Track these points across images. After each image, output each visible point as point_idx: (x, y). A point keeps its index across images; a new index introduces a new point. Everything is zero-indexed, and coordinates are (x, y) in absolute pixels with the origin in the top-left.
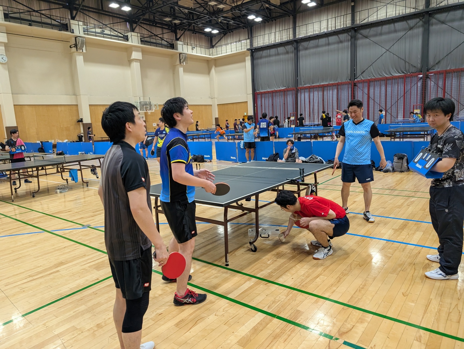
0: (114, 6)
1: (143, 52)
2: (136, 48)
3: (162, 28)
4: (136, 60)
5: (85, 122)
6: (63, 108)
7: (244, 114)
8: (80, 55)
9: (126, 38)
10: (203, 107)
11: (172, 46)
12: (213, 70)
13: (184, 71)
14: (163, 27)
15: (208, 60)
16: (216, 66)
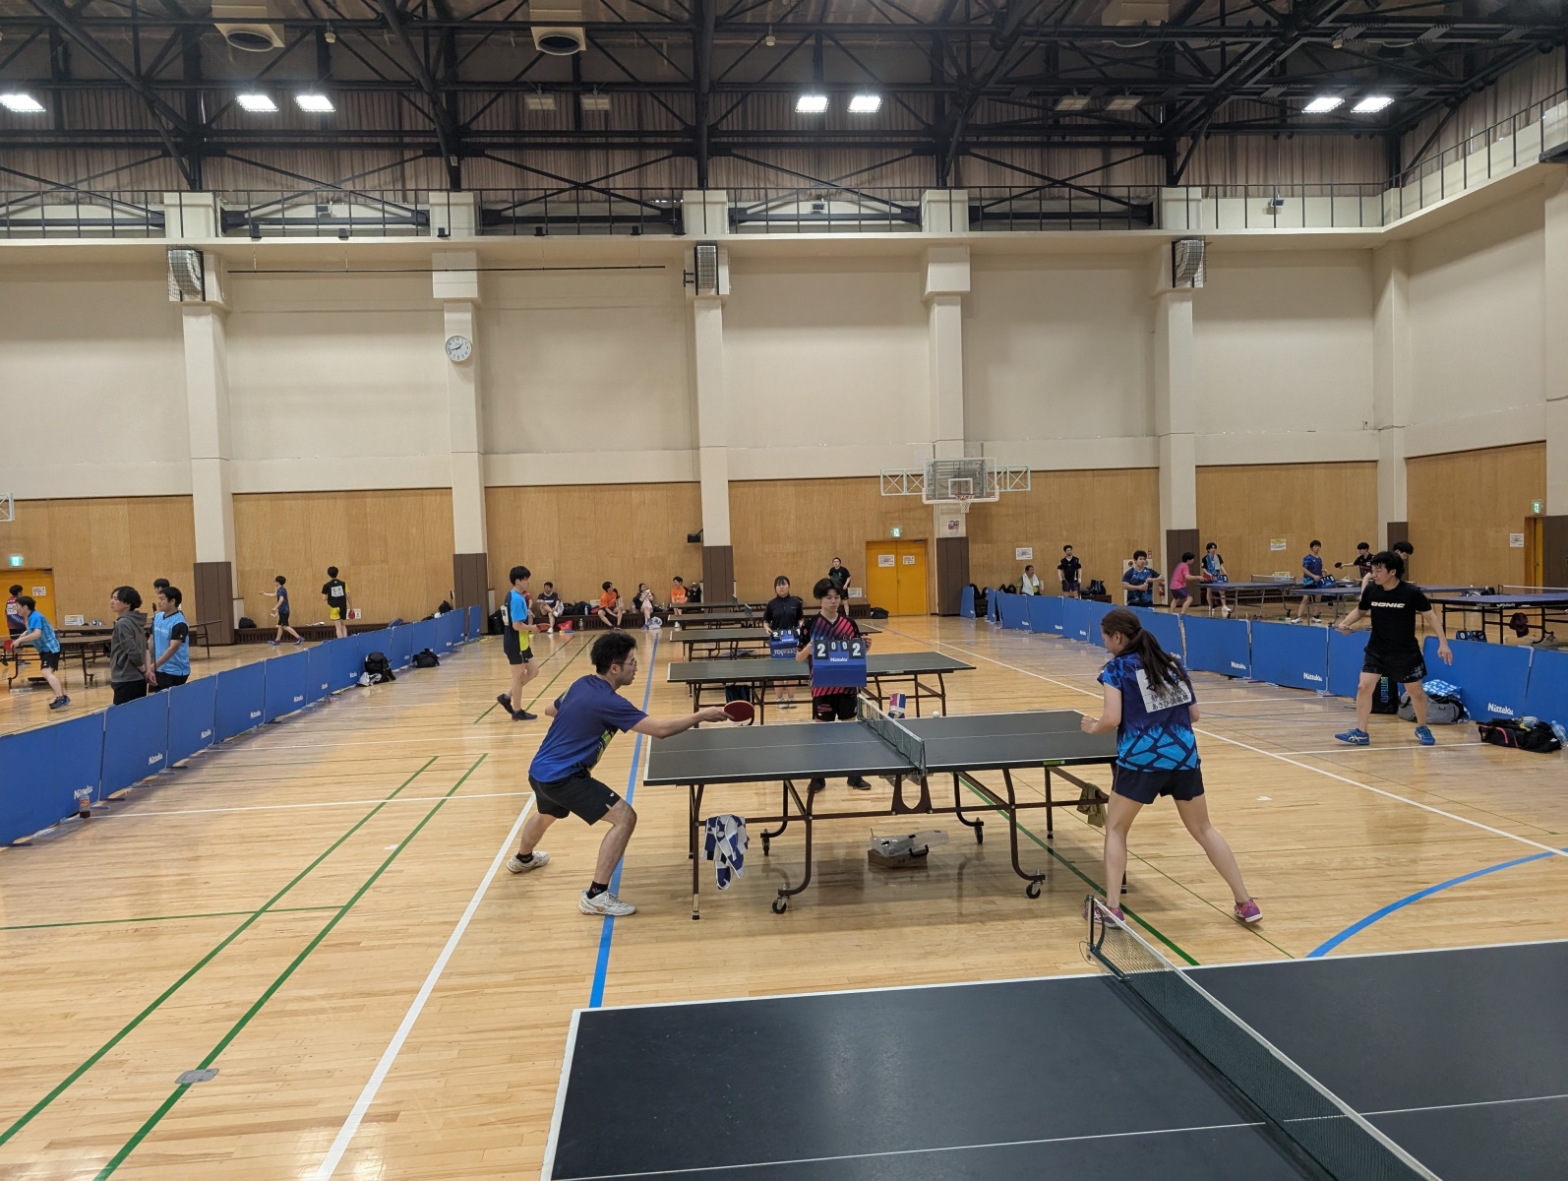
0: (812, 104)
1: (978, 259)
2: (944, 251)
3: (1106, 146)
4: (945, 297)
5: (709, 541)
6: (648, 494)
7: (1531, 507)
8: (710, 308)
9: (912, 218)
10: (1320, 473)
11: (1145, 215)
12: (1392, 296)
13: (1199, 316)
14: (1113, 139)
15: (1372, 249)
16: (1410, 270)
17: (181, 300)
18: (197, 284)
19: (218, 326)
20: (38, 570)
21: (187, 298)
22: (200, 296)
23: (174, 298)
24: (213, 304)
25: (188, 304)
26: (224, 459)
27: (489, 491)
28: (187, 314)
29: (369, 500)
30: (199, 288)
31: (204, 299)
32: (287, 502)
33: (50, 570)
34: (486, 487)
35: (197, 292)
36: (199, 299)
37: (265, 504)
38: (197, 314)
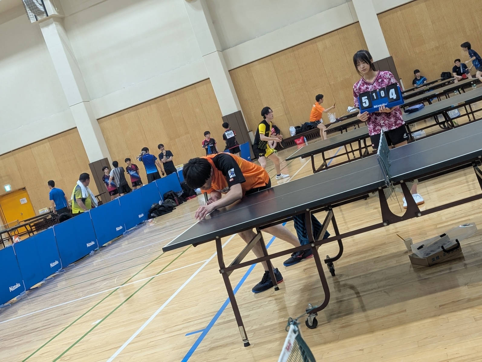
17: (37, 20)
18: (41, 8)
19: (60, 28)
20: (19, 190)
21: (39, 18)
22: (45, 14)
23: (33, 20)
24: (53, 17)
25: (42, 21)
26: (86, 101)
27: (231, 72)
28: (43, 27)
29: (168, 100)
30: (43, 10)
31: (47, 15)
32: (126, 115)
33: (25, 188)
34: (229, 71)
35: (42, 13)
36: (45, 16)
37: (115, 120)
38: (47, 25)
